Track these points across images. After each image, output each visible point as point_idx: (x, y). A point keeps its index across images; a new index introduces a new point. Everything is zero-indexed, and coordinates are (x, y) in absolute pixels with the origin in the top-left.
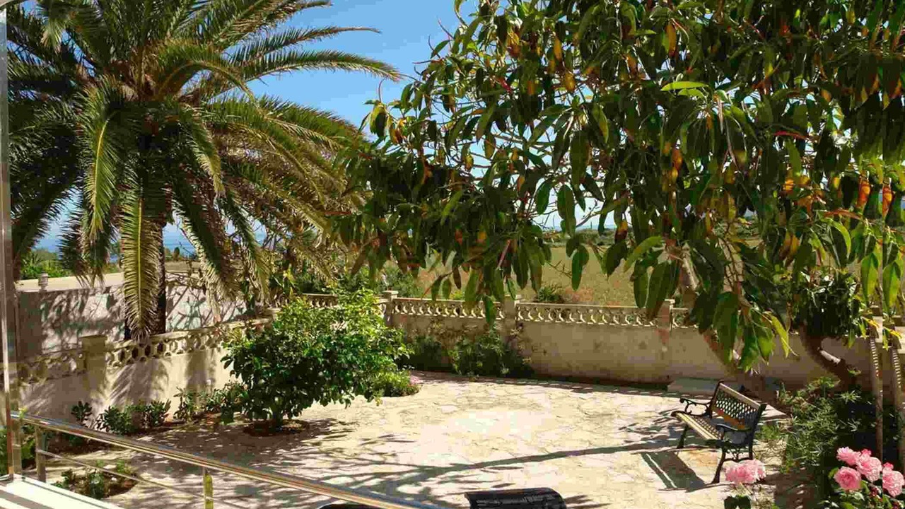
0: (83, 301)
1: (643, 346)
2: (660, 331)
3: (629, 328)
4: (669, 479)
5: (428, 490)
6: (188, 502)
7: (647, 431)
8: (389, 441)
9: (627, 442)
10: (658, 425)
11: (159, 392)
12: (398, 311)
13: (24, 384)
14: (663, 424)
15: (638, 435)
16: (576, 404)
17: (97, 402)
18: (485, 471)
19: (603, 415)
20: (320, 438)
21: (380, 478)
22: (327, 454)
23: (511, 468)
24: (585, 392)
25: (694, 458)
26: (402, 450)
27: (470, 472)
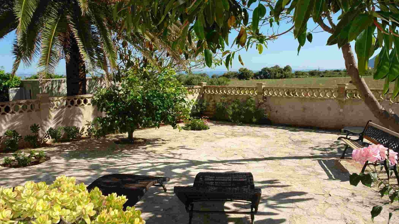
0: (59, 85)
1: (329, 109)
2: (339, 101)
3: (322, 99)
4: (331, 174)
5: (189, 171)
6: (63, 170)
7: (325, 150)
8: (182, 148)
9: (311, 154)
10: (332, 147)
11: (79, 123)
12: (206, 92)
13: (8, 114)
14: (335, 147)
15: (319, 151)
16: (288, 136)
17: (46, 125)
18: (225, 164)
19: (302, 141)
20: (148, 146)
21: (166, 164)
22: (147, 153)
23: (240, 164)
24: (296, 131)
25: (350, 164)
26: (186, 152)
27: (217, 164)
